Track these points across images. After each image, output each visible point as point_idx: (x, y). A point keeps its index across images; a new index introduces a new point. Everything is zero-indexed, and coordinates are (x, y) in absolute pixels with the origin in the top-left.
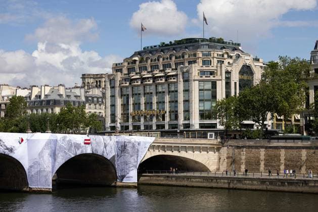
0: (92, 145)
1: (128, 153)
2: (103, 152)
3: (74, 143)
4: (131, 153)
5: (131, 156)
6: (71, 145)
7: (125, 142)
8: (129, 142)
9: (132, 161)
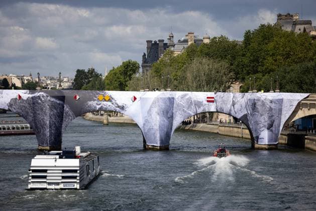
0: (216, 103)
1: (258, 112)
2: (230, 110)
3: (195, 101)
4: (260, 112)
5: (261, 115)
6: (191, 102)
7: (254, 99)
8: (259, 100)
9: (263, 121)
